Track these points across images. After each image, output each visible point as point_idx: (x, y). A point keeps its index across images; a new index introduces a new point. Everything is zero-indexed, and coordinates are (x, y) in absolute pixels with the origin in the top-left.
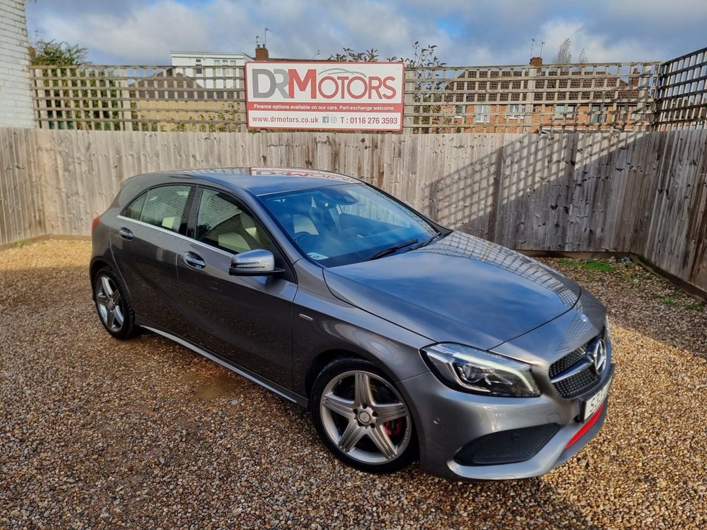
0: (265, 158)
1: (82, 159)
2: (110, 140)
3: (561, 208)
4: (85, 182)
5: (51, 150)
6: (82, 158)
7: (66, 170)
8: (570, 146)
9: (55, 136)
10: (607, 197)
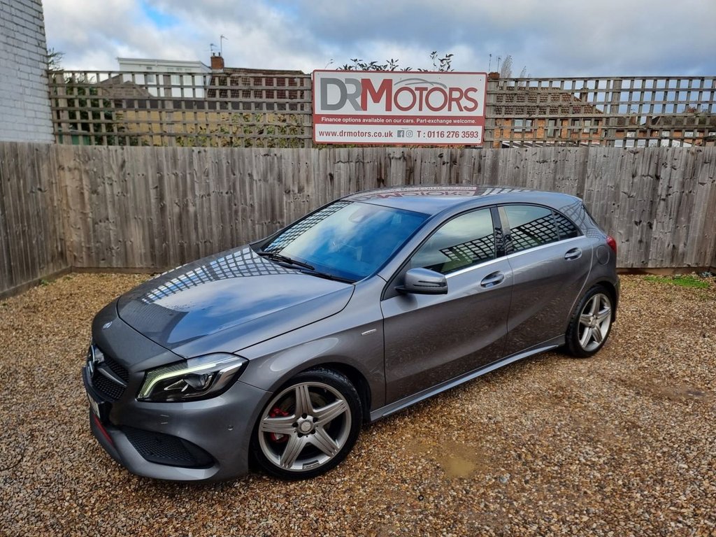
0: (332, 176)
2: (149, 157)
3: (645, 224)
4: (117, 206)
5: (75, 169)
6: (114, 178)
7: (94, 192)
8: (655, 159)
9: (80, 153)
10: (690, 212)
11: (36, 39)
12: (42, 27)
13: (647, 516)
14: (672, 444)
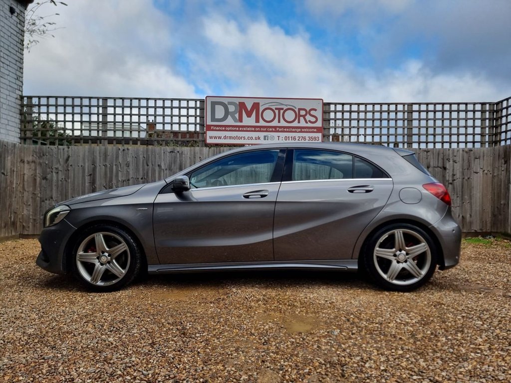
1: (60, 169)
2: (87, 154)
4: (60, 189)
5: (32, 162)
7: (44, 178)
8: (441, 156)
9: (37, 151)
10: (471, 192)
11: (16, 74)
12: (21, 68)
13: (451, 350)
14: (469, 312)
